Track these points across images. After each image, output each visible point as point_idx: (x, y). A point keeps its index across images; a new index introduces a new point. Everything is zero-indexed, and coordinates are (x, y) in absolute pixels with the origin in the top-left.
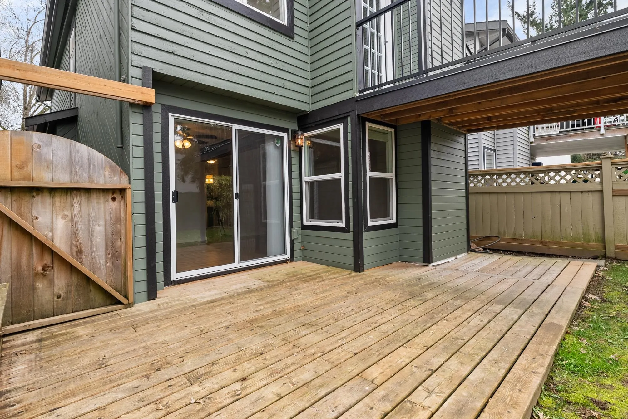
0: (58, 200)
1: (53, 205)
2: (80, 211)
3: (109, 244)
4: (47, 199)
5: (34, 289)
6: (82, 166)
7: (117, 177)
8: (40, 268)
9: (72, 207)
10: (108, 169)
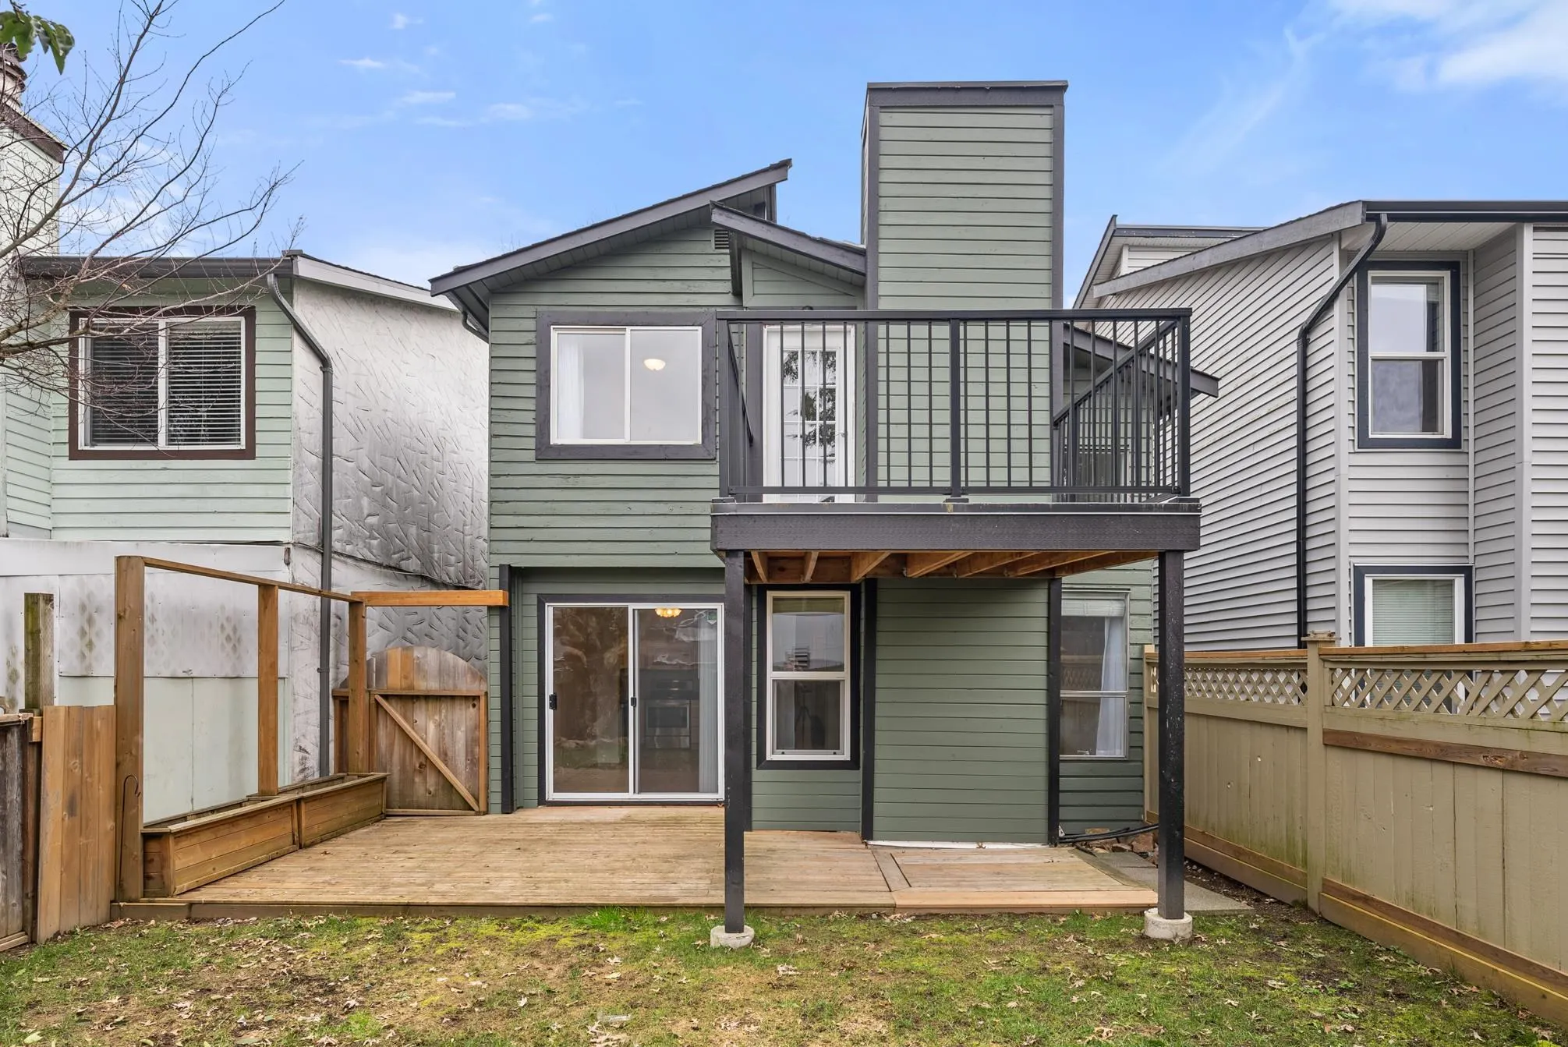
0: (431, 706)
1: (427, 710)
2: (446, 717)
3: (469, 750)
4: (423, 703)
5: (413, 781)
6: (448, 675)
7: (477, 683)
8: (417, 765)
9: (440, 712)
10: (469, 675)
